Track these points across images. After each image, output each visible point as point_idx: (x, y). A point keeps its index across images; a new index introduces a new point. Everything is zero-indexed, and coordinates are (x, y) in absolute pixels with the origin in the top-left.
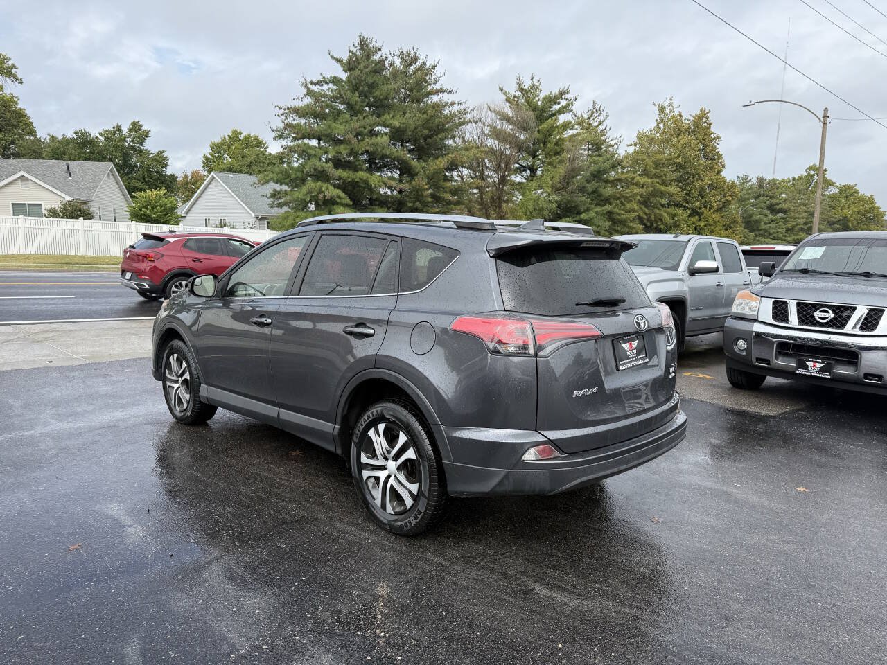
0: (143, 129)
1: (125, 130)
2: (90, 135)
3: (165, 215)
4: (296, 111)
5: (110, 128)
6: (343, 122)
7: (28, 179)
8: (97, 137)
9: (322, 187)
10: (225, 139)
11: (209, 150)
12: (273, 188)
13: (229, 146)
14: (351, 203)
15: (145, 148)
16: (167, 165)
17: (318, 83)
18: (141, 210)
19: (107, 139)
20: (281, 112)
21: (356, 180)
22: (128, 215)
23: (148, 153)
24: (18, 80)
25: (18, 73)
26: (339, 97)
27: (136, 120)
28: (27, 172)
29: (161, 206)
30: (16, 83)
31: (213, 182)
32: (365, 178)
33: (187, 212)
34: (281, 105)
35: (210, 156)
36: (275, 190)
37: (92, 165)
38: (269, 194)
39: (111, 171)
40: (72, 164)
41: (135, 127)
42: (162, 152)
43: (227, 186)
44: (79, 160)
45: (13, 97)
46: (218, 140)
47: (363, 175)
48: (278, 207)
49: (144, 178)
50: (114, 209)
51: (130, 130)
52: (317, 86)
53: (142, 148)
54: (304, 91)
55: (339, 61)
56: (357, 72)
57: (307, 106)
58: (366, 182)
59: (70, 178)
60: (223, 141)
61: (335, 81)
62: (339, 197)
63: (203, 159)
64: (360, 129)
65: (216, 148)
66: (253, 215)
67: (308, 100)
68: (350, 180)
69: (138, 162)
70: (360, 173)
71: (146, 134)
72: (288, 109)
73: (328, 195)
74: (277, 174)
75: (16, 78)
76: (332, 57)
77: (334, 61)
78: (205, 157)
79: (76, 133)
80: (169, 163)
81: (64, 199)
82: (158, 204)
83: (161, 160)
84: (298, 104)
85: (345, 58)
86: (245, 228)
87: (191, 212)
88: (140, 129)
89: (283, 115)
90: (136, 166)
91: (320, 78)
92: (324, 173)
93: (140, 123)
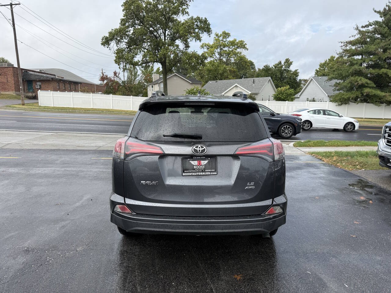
0: (290, 61)
1: (283, 63)
2: (269, 66)
3: (287, 97)
4: (350, 43)
5: (277, 63)
6: (376, 44)
7: (238, 86)
8: (272, 67)
9: (357, 79)
10: (327, 61)
11: (319, 67)
12: (335, 82)
13: (328, 64)
14: (375, 86)
15: (290, 69)
16: (298, 75)
17: (367, 26)
18: (278, 96)
19: (275, 67)
20: (343, 44)
21: (380, 74)
22: (273, 98)
23: (291, 71)
24: (247, 49)
25: (247, 46)
26: (375, 31)
27: (288, 58)
28: (238, 84)
29: (286, 93)
30: (246, 50)
31: (312, 82)
32: (385, 72)
33: (300, 96)
34: (342, 41)
35: (318, 70)
36: (336, 83)
37: (263, 79)
38: (333, 85)
39: (270, 80)
40: (256, 79)
41: (287, 61)
42: (296, 70)
43: (317, 82)
44: (264, 77)
45: (244, 56)
46: (323, 62)
47: (384, 70)
48: (338, 91)
49: (288, 82)
50: (269, 96)
51: (285, 63)
52: (365, 28)
53: (289, 69)
54: (357, 32)
55: (379, 12)
56: (388, 16)
57: (357, 39)
58: (386, 74)
59: (254, 85)
60: (325, 62)
61: (377, 23)
62: (367, 83)
63: (315, 71)
64: (386, 46)
65: (322, 66)
66: (327, 95)
67: (358, 36)
68: (376, 74)
69: (287, 75)
70: (383, 69)
71: (291, 63)
72: (346, 42)
73: (360, 83)
74: (336, 75)
75: (246, 48)
76: (375, 11)
77: (376, 13)
78: (316, 70)
79: (264, 66)
80: (299, 75)
81: (248, 93)
82: (285, 93)
83: (296, 74)
84: (352, 39)
85: (382, 10)
86: (318, 101)
87: (301, 95)
88: (289, 62)
89: (344, 45)
90: (285, 77)
91: (368, 23)
92: (361, 71)
93: (289, 59)
